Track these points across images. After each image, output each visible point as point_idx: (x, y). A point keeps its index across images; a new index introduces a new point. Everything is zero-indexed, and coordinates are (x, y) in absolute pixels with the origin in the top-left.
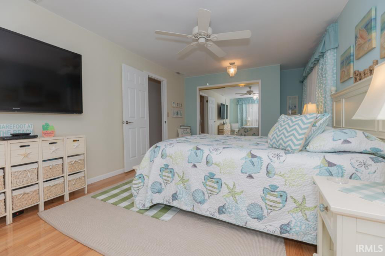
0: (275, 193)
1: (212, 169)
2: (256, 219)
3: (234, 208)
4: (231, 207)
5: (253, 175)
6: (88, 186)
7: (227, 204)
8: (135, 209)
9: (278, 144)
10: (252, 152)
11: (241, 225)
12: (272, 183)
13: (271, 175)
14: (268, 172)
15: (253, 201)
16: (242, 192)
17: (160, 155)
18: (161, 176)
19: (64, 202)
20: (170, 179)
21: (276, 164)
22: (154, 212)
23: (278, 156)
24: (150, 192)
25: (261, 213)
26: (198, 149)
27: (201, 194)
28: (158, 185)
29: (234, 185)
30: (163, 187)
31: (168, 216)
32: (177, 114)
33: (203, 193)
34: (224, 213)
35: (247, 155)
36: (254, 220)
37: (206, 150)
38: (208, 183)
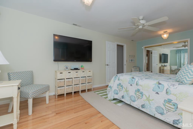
0: (171, 103)
1: (139, 87)
2: (160, 114)
3: (149, 106)
4: (147, 106)
5: (159, 92)
6: (93, 88)
7: (145, 104)
8: (108, 99)
9: (179, 79)
10: (159, 82)
11: (152, 115)
12: (169, 98)
13: (168, 94)
14: (167, 93)
15: (158, 105)
16: (153, 100)
17: (117, 79)
18: (118, 87)
19: (86, 92)
20: (121, 90)
21: (172, 89)
22: (114, 102)
23: (174, 85)
24: (113, 93)
25: (163, 111)
26: (133, 78)
27: (134, 98)
28: (116, 91)
29: (149, 96)
30: (119, 92)
31: (120, 104)
32: (132, 61)
33: (135, 97)
34: (144, 108)
35: (156, 83)
36: (159, 114)
37: (137, 79)
38: (137, 93)
